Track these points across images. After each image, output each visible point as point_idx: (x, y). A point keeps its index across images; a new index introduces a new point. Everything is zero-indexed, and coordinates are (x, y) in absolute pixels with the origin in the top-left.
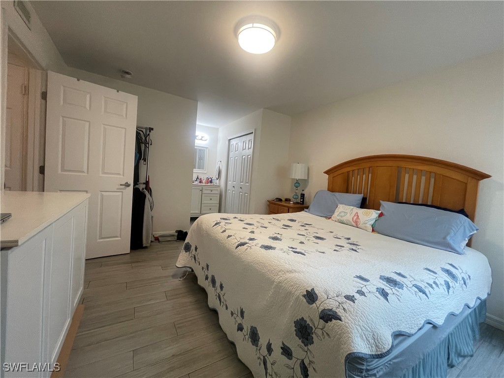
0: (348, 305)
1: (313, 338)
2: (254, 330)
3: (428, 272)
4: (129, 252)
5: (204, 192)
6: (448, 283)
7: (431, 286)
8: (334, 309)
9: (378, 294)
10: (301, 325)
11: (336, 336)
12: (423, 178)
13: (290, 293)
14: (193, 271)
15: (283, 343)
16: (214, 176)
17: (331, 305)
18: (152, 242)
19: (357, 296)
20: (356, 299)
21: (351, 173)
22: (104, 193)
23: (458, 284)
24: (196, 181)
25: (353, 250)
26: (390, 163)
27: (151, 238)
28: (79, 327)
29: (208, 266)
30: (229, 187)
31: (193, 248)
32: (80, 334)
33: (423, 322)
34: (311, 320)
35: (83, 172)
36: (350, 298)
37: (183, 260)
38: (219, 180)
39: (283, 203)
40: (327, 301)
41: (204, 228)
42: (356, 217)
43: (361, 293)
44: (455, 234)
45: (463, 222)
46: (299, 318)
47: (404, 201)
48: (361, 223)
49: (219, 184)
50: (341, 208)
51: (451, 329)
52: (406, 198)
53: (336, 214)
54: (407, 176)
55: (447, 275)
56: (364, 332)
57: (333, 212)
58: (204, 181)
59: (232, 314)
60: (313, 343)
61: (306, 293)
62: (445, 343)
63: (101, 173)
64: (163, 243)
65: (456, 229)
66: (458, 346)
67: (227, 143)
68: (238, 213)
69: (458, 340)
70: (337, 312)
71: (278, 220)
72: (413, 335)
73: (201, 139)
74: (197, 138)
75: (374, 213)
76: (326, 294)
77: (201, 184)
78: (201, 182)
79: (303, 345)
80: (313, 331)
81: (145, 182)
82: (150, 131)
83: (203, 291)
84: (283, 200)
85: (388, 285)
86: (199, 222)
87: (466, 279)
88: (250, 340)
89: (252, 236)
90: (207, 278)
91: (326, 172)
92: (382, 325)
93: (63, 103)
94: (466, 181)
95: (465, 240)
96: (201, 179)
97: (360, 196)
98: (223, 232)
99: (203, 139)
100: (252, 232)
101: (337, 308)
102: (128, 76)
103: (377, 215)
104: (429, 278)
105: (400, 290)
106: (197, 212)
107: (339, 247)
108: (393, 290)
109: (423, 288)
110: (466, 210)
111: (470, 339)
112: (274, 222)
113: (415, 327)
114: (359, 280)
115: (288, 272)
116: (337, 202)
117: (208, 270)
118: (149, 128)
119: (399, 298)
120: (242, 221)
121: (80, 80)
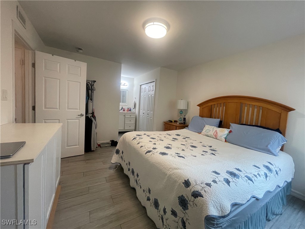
0: (207, 189)
1: (188, 206)
2: (156, 201)
3: (255, 167)
4: (84, 154)
5: (126, 116)
6: (266, 174)
7: (256, 176)
8: (199, 191)
9: (224, 182)
10: (181, 199)
11: (200, 206)
12: (256, 110)
13: (175, 182)
14: (121, 165)
15: (172, 209)
16: (132, 107)
17: (198, 188)
18: (96, 147)
19: (212, 183)
20: (212, 185)
21: (213, 106)
22: (69, 121)
23: (273, 174)
24: (121, 110)
25: (213, 154)
26: (236, 101)
27: (96, 146)
28: (59, 198)
29: (129, 163)
30: (141, 114)
31: (121, 152)
32: (60, 202)
33: (250, 197)
34: (187, 197)
35: (57, 108)
36: (209, 185)
37: (115, 159)
38: (135, 109)
39: (173, 124)
40: (196, 187)
41: (127, 141)
42: (216, 133)
43: (215, 181)
44: (273, 144)
45: (278, 137)
46: (180, 195)
47: (244, 123)
48: (219, 137)
49: (135, 111)
50: (207, 127)
51: (267, 200)
52: (245, 122)
53: (204, 131)
54: (246, 108)
55: (266, 169)
56: (215, 204)
57: (202, 130)
58: (126, 110)
59: (144, 191)
60: (188, 209)
61: (184, 182)
62: (265, 207)
63: (67, 109)
64: (103, 148)
65: (274, 141)
66: (273, 209)
67: (139, 87)
68: (146, 131)
69: (273, 206)
70: (201, 192)
71: (170, 135)
72: (244, 204)
73: (124, 85)
74: (121, 84)
75: (226, 130)
76: (195, 182)
77: (125, 112)
78: (124, 111)
79: (183, 210)
80: (188, 203)
81: (92, 113)
82: (94, 83)
83: (127, 177)
84: (173, 121)
85: (231, 177)
86: (124, 137)
87: (278, 171)
88: (154, 206)
89: (155, 146)
90: (129, 170)
91: (198, 105)
92: (225, 200)
93: (45, 69)
94: (280, 112)
95: (279, 147)
96: (124, 109)
97: (218, 120)
98: (138, 144)
99: (125, 85)
100: (155, 144)
101: (201, 190)
102: (80, 51)
103: (228, 132)
104: (255, 171)
105: (237, 179)
106: (122, 128)
107: (205, 153)
108: (233, 179)
109: (251, 177)
110: (280, 130)
111: (280, 205)
112: (167, 136)
113: (245, 200)
114: (214, 174)
115: (175, 169)
116: (205, 123)
117: (130, 165)
118: (94, 81)
119: (236, 184)
120: (149, 136)
121: (54, 55)
